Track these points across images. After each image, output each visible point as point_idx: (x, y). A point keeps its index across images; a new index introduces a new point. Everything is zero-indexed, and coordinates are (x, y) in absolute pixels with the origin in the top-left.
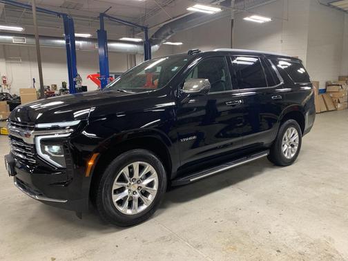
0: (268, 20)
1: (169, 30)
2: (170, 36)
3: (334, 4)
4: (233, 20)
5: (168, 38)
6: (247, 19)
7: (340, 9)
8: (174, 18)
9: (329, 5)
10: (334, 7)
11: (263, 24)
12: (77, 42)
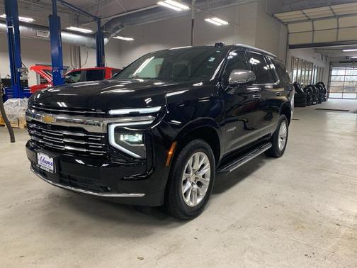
0: (225, 23)
1: (119, 24)
2: (120, 30)
3: (276, 15)
4: (193, 20)
5: (117, 32)
6: (208, 20)
7: (280, 20)
8: (128, 11)
9: (273, 16)
10: (276, 18)
11: (220, 27)
12: (21, 28)
